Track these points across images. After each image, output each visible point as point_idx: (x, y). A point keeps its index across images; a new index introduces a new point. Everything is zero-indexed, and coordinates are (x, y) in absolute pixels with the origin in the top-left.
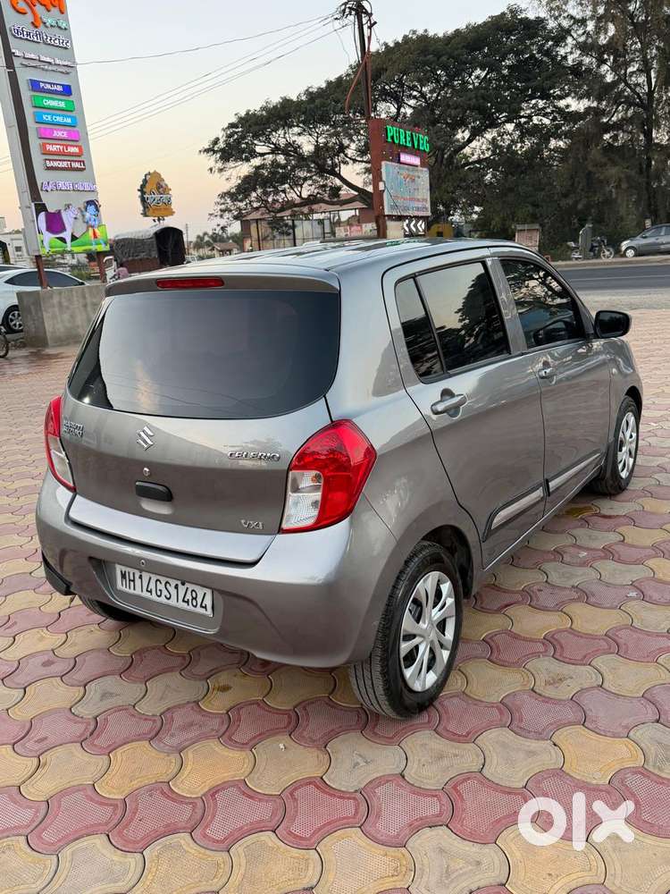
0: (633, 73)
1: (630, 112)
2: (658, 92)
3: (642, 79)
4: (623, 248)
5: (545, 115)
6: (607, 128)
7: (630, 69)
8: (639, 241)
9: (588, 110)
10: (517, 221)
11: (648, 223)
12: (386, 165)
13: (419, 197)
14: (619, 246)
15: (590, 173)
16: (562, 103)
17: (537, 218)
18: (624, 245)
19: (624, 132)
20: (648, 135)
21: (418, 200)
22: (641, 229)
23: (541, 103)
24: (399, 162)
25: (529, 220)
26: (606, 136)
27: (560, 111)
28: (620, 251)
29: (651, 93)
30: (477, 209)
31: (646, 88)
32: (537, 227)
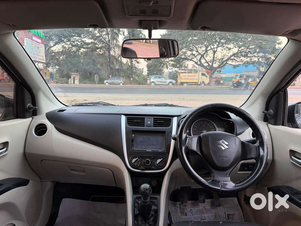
0: (104, 34)
1: (104, 45)
2: (111, 41)
3: (107, 37)
4: (105, 83)
5: (79, 42)
6: (98, 48)
7: (103, 34)
8: (109, 81)
9: (92, 42)
10: (72, 71)
11: (111, 76)
12: (27, 39)
13: (41, 55)
14: (104, 82)
15: (94, 60)
16: (84, 40)
17: (78, 71)
18: (105, 81)
19: (102, 50)
20: (109, 52)
21: (40, 56)
22: (109, 78)
23: (77, 38)
24: (32, 39)
25: (76, 71)
26: (98, 50)
27: (83, 42)
28: (104, 83)
29: (109, 41)
30: (57, 67)
31: (108, 39)
32: (78, 74)
